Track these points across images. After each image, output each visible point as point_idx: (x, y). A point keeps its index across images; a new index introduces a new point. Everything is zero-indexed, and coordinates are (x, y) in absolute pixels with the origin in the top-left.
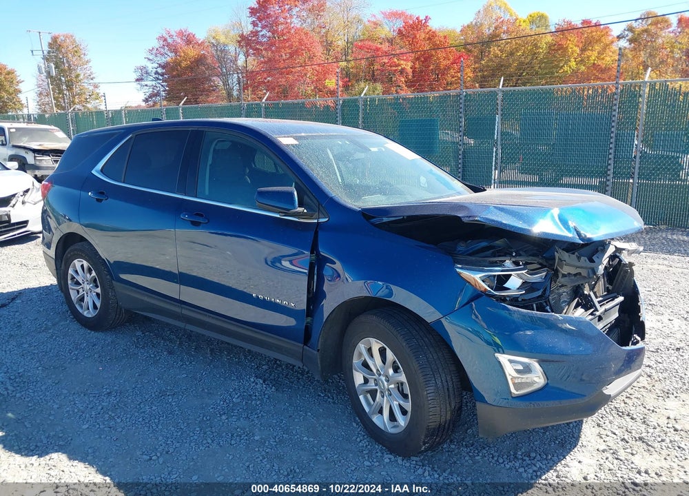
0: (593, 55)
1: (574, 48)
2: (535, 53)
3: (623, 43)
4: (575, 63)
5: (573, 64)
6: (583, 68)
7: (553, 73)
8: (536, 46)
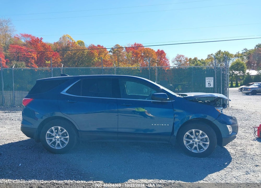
0: (102, 56)
1: (96, 54)
2: (83, 54)
3: (111, 54)
4: (97, 59)
5: (96, 59)
6: (100, 60)
7: (90, 62)
8: (83, 52)
